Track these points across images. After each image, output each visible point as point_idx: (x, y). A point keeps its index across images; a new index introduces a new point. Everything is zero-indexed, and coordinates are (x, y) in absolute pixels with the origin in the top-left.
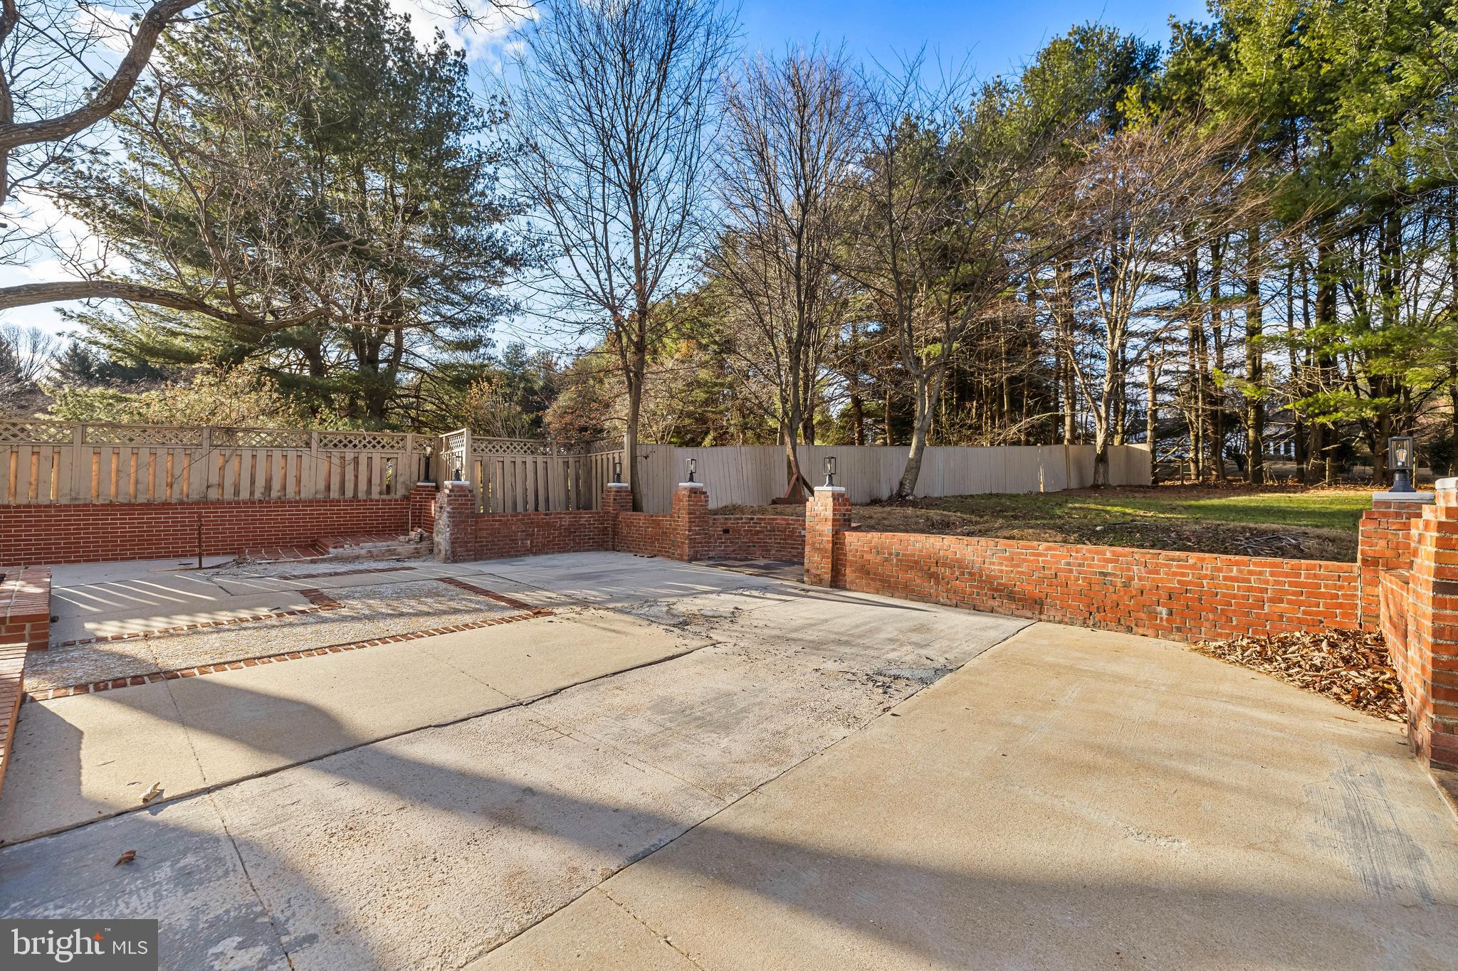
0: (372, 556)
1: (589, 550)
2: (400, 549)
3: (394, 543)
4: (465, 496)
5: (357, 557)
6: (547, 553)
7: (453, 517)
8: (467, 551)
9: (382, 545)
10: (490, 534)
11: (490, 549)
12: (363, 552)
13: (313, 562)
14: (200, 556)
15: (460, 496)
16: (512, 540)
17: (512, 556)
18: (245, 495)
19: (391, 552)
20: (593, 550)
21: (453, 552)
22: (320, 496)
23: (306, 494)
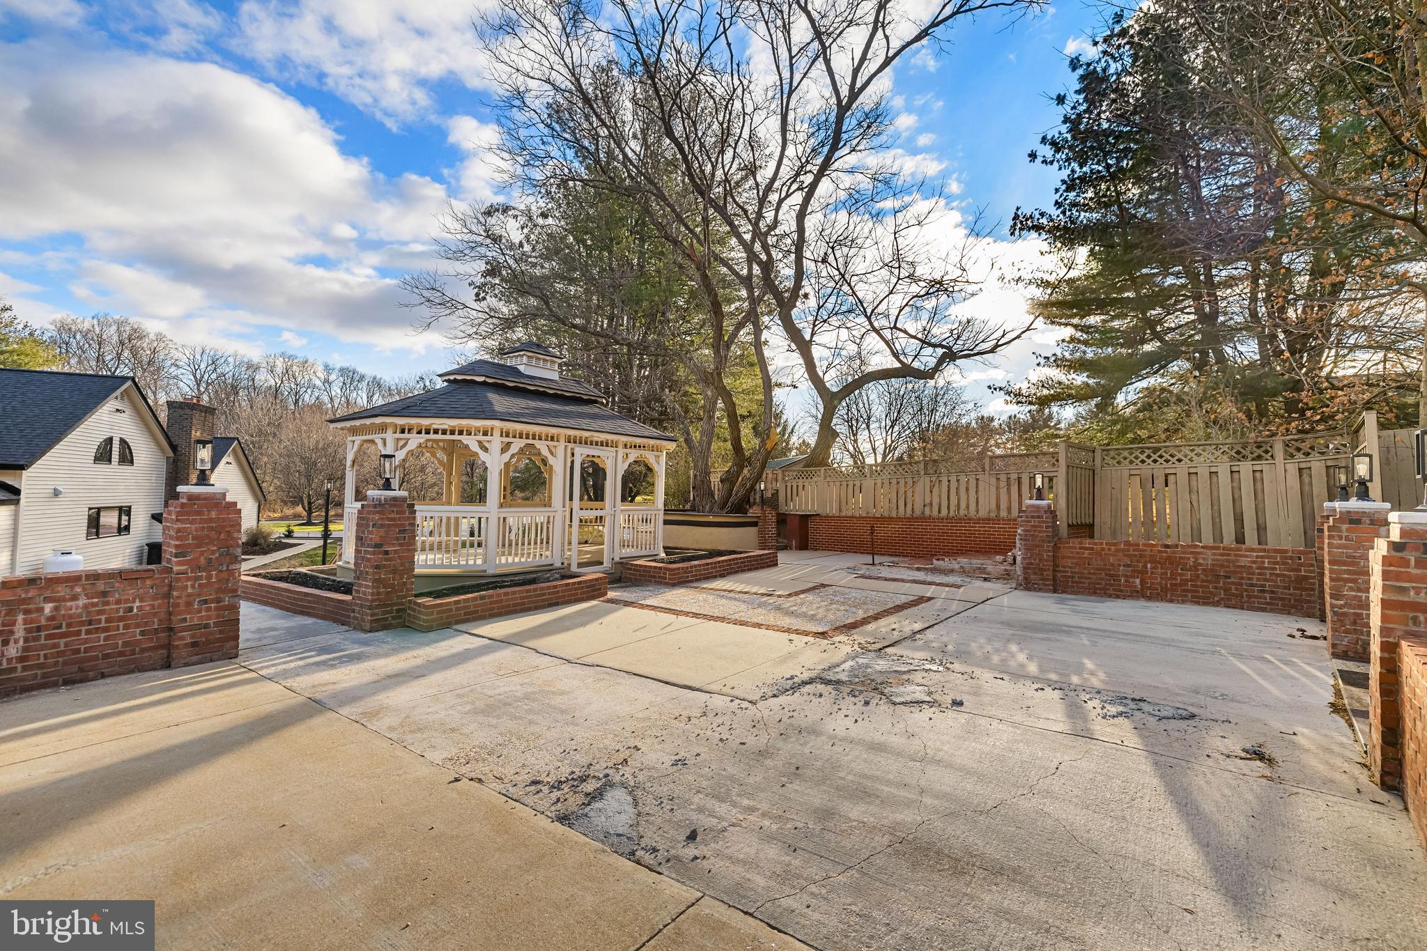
0: (964, 572)
1: (1263, 610)
2: (990, 568)
3: (989, 562)
4: (1039, 517)
5: (952, 571)
6: (1171, 601)
7: (1025, 540)
8: (1042, 579)
9: (977, 562)
10: (1077, 564)
11: (1077, 582)
12: (956, 566)
13: (918, 569)
14: (873, 554)
15: (1033, 517)
16: (1112, 576)
17: (1110, 596)
18: (944, 512)
19: (982, 570)
20: (1271, 611)
21: (1025, 578)
22: (993, 515)
23: (983, 513)
